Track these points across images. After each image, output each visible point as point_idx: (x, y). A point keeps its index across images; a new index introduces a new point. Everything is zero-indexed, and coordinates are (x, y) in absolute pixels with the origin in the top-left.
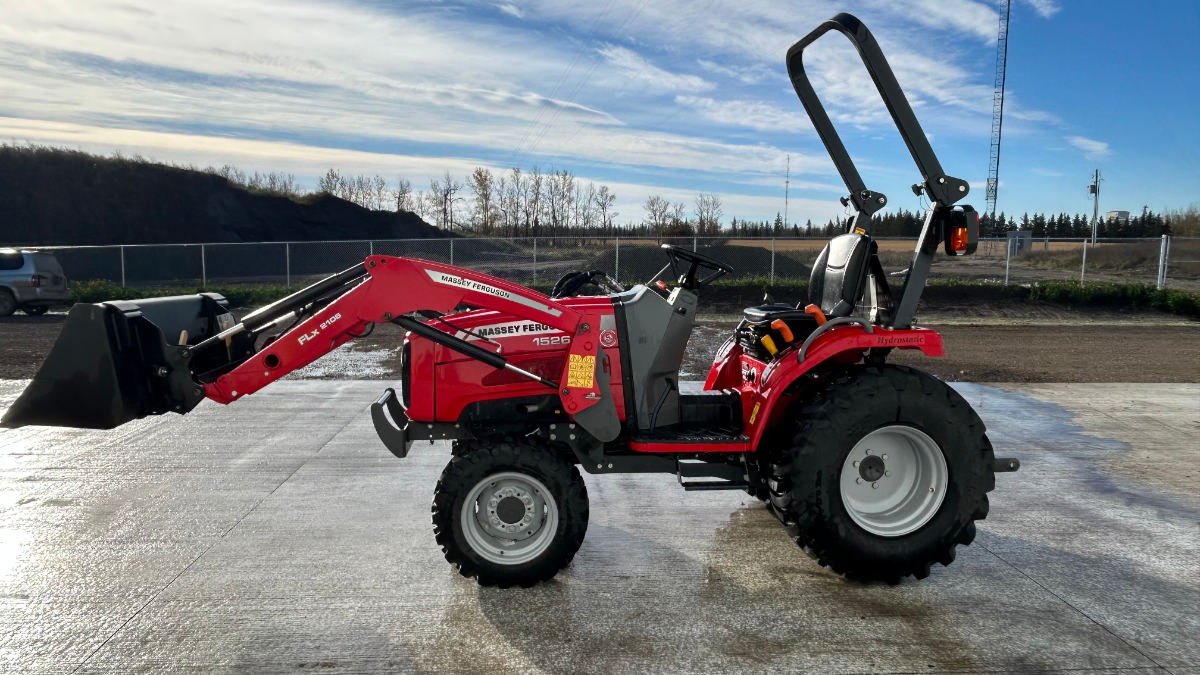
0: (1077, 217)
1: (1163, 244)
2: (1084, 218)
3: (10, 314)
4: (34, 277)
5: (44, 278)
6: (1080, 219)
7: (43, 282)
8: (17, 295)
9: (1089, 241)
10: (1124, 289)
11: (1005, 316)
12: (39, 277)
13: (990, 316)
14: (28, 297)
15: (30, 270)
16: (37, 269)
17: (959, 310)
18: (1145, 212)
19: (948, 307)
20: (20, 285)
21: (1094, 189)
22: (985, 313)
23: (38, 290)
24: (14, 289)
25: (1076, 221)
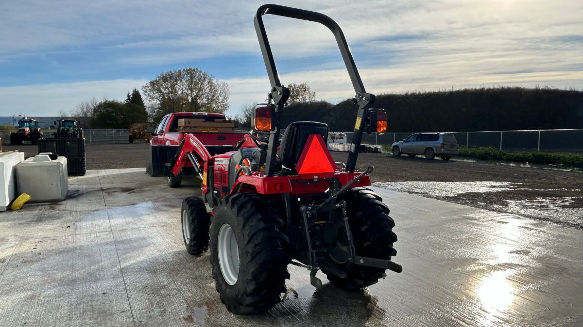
3: (432, 159)
4: (441, 144)
5: (446, 145)
7: (445, 146)
8: (435, 151)
12: (444, 144)
14: (439, 152)
15: (441, 141)
16: (444, 141)
20: (437, 147)
23: (442, 149)
24: (434, 149)
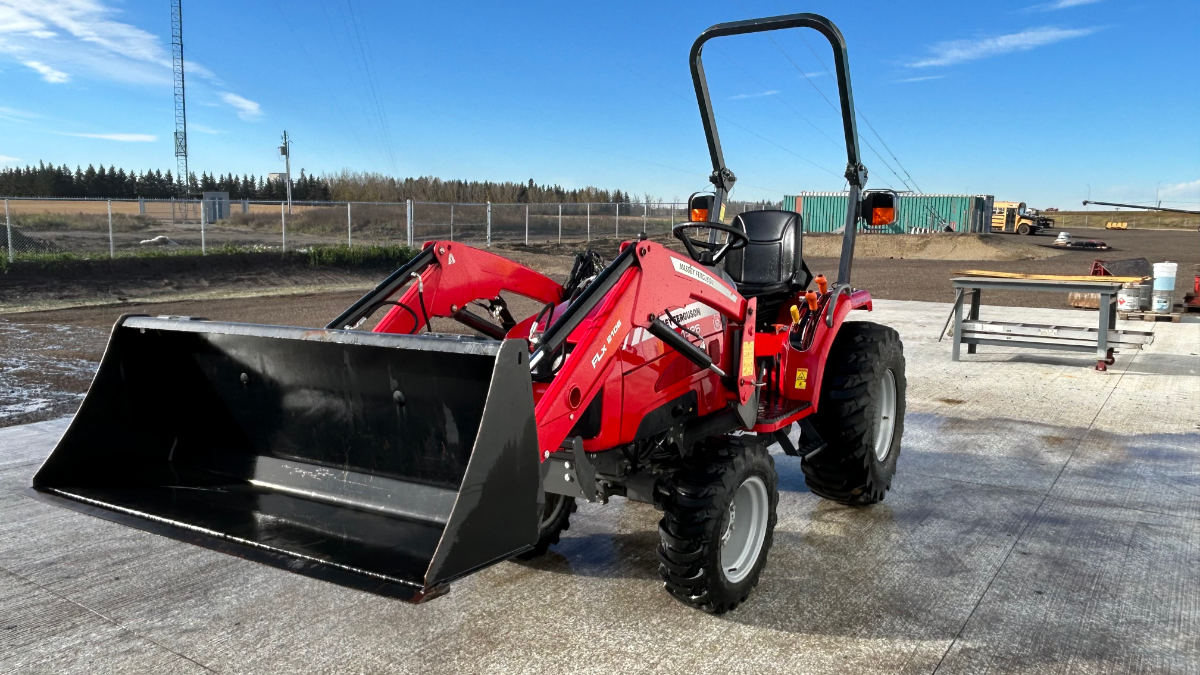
0: (246, 178)
1: (409, 208)
2: (253, 180)
6: (249, 179)
9: (286, 204)
10: (386, 251)
11: (296, 283)
13: (282, 285)
17: (249, 280)
18: (303, 175)
19: (236, 277)
21: (285, 151)
22: (276, 282)
25: (246, 181)
